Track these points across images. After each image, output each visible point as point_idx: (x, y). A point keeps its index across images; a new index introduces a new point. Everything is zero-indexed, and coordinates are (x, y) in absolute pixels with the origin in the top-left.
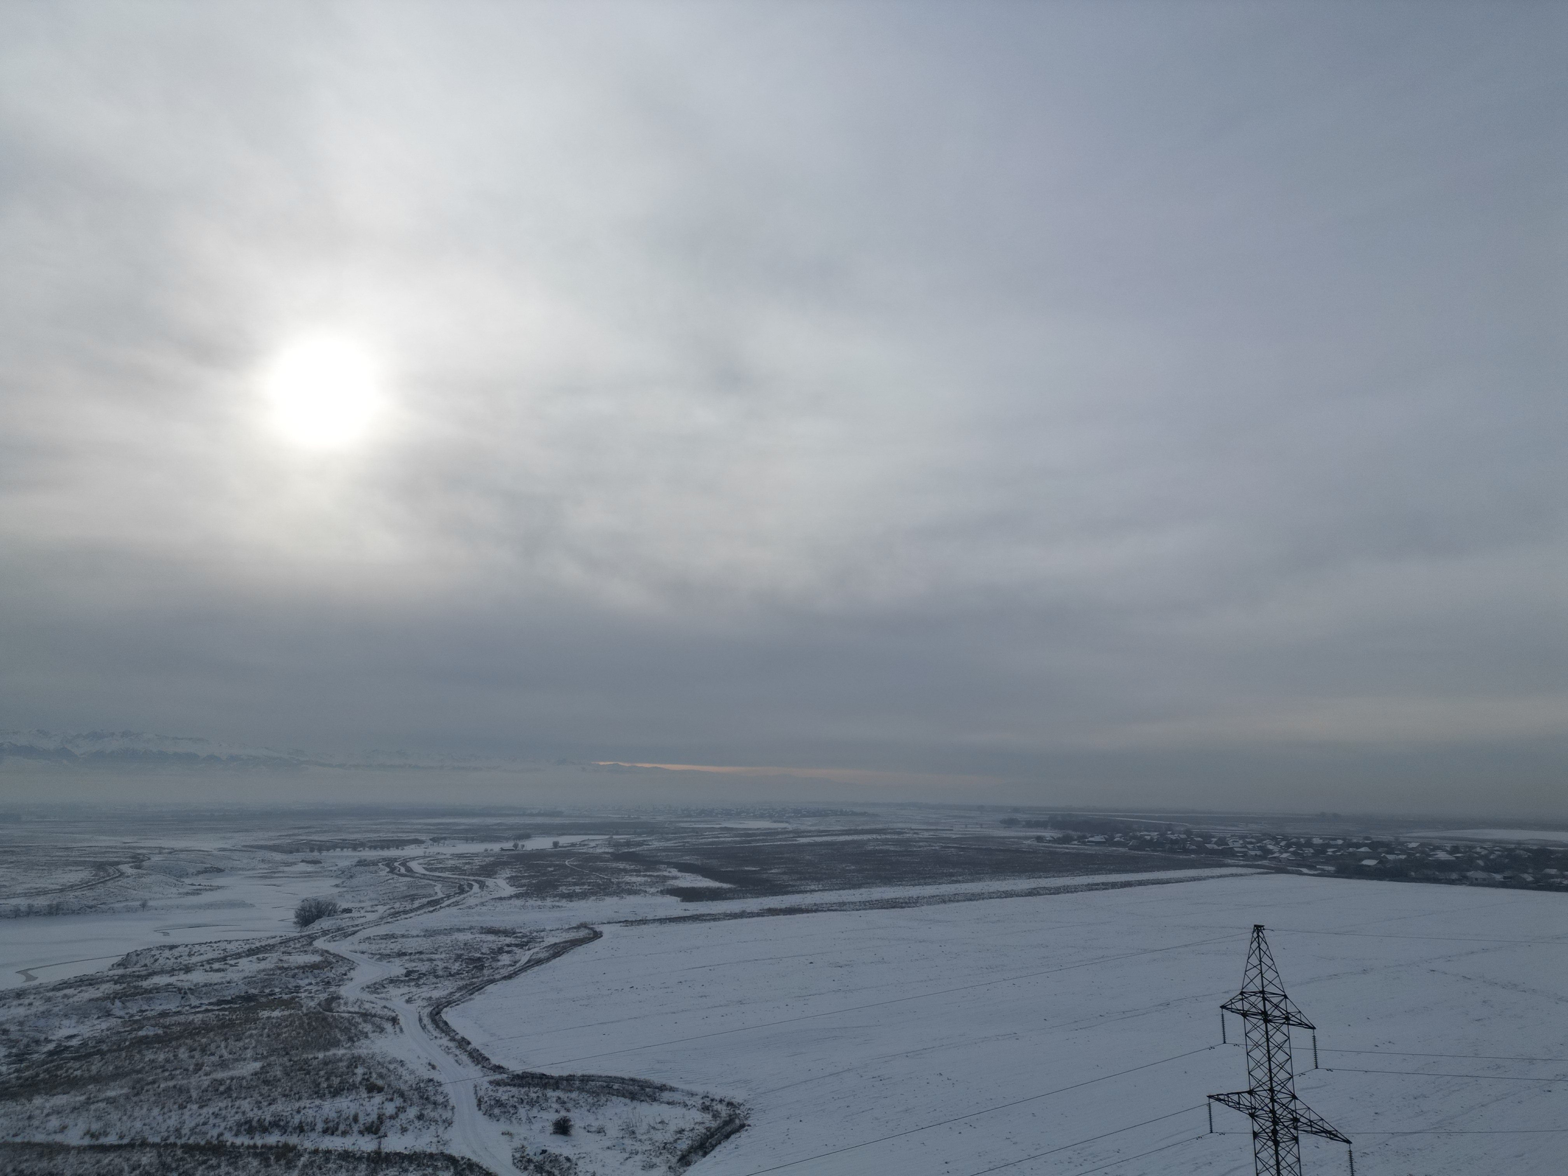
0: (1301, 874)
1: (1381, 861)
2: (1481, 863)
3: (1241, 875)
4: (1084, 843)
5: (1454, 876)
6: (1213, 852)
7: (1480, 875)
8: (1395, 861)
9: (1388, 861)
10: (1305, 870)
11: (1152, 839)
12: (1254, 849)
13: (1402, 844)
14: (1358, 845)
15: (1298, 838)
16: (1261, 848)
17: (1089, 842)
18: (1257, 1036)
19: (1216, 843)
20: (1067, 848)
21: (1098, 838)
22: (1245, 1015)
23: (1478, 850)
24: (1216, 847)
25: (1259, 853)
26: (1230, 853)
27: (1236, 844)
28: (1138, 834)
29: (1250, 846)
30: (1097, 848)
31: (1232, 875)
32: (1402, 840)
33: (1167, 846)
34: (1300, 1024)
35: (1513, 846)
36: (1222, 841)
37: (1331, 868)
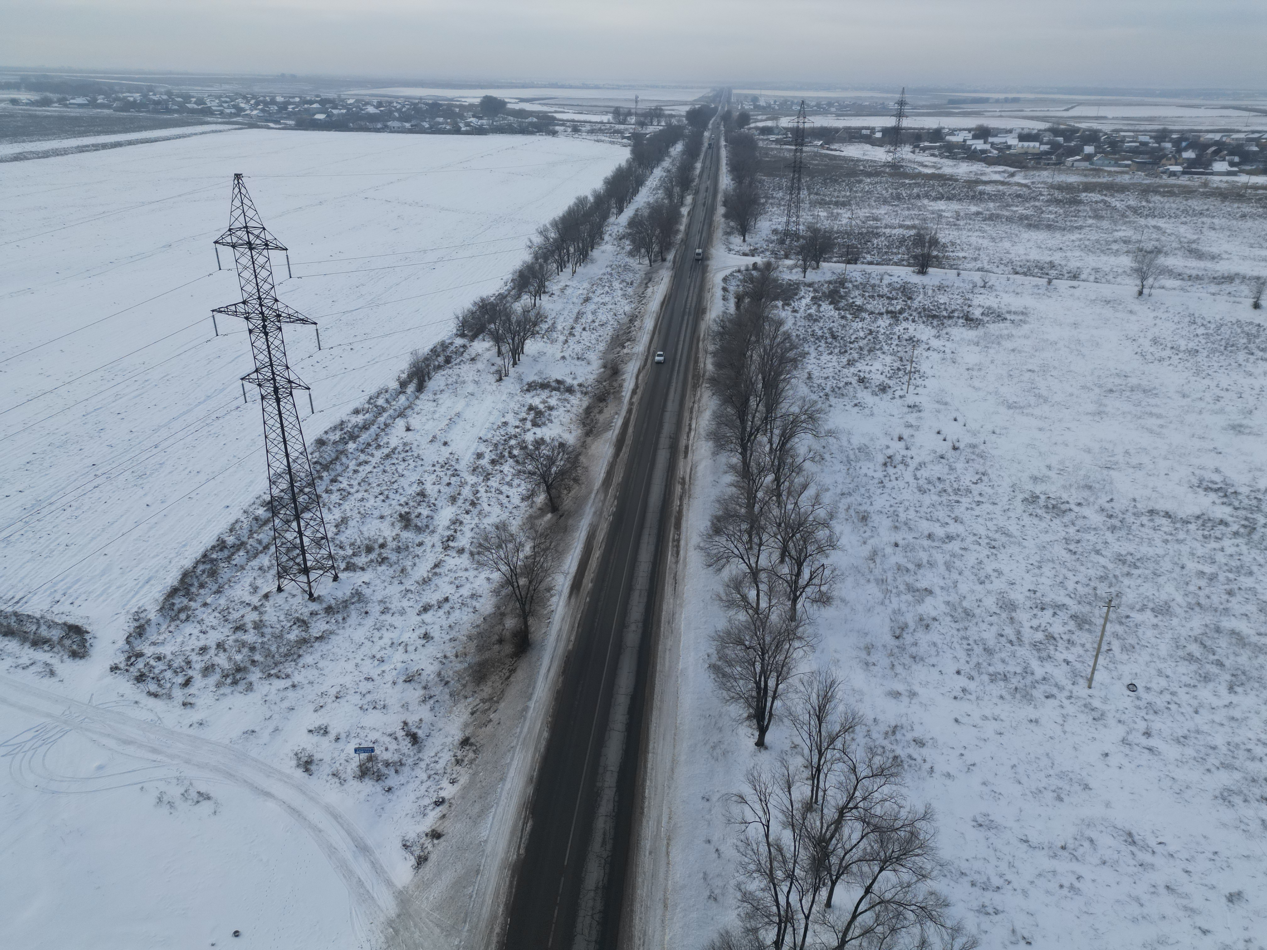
0: (269, 128)
1: (329, 115)
2: (396, 114)
3: (220, 131)
4: (66, 106)
5: (379, 126)
6: (193, 111)
7: (396, 124)
8: (339, 115)
9: (333, 115)
10: (272, 125)
11: (135, 101)
12: (229, 107)
13: (343, 100)
14: (311, 102)
15: (264, 97)
16: (235, 107)
17: (71, 104)
18: (245, 261)
19: (195, 103)
20: (48, 111)
21: (80, 100)
22: (234, 246)
23: (395, 104)
24: (196, 106)
25: (233, 111)
26: (208, 112)
27: (214, 104)
28: (121, 95)
29: (225, 105)
30: (81, 110)
31: (213, 132)
32: (343, 97)
33: (151, 107)
34: (277, 248)
35: (417, 101)
36: (200, 101)
37: (292, 123)
